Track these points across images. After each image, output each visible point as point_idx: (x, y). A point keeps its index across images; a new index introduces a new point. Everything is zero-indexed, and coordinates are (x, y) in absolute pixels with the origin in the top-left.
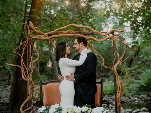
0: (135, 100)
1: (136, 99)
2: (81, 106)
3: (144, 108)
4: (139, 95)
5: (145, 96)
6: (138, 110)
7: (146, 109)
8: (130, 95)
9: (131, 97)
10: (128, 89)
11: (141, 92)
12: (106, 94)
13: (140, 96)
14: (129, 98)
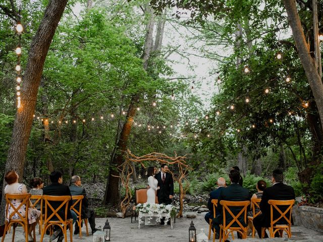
0: (199, 199)
1: (200, 197)
2: (160, 204)
3: (203, 206)
4: (202, 194)
5: (207, 196)
6: (199, 207)
7: (205, 206)
8: (194, 194)
9: (195, 196)
10: (194, 189)
11: (204, 192)
12: (176, 193)
13: (203, 196)
14: (194, 197)
